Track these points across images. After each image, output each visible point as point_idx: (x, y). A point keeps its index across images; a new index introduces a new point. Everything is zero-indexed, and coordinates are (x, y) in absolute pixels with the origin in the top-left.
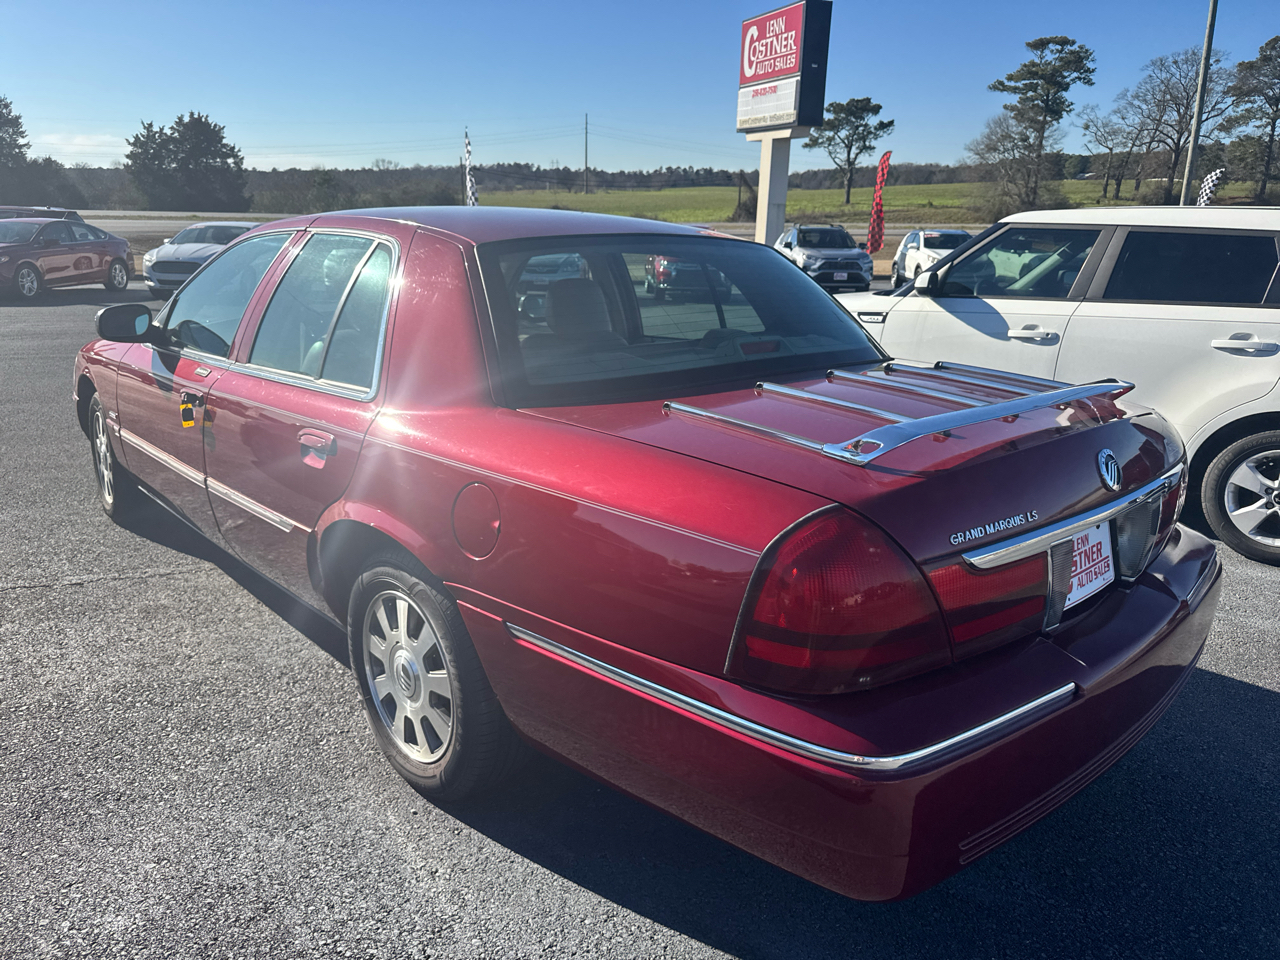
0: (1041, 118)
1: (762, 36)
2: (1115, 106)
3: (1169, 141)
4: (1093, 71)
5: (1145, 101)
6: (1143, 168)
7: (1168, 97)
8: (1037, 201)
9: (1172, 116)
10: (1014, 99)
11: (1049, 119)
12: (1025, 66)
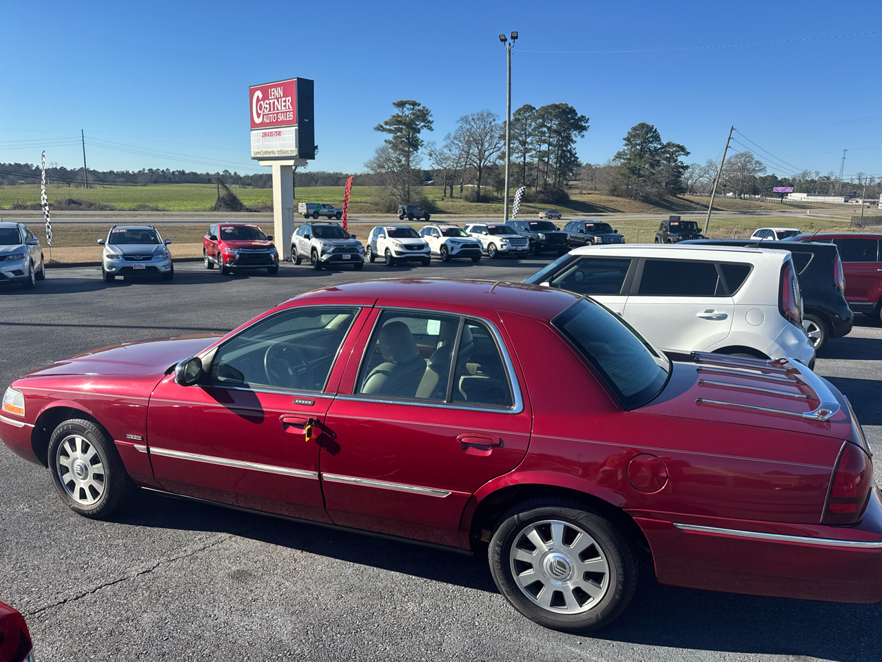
0: (407, 149)
1: (265, 97)
2: (444, 143)
3: (475, 164)
4: (432, 122)
5: (460, 141)
6: (463, 180)
7: (471, 139)
8: (410, 199)
9: (475, 150)
10: (390, 137)
11: (411, 150)
12: (394, 116)
